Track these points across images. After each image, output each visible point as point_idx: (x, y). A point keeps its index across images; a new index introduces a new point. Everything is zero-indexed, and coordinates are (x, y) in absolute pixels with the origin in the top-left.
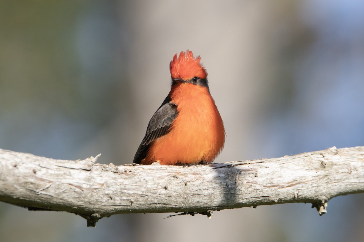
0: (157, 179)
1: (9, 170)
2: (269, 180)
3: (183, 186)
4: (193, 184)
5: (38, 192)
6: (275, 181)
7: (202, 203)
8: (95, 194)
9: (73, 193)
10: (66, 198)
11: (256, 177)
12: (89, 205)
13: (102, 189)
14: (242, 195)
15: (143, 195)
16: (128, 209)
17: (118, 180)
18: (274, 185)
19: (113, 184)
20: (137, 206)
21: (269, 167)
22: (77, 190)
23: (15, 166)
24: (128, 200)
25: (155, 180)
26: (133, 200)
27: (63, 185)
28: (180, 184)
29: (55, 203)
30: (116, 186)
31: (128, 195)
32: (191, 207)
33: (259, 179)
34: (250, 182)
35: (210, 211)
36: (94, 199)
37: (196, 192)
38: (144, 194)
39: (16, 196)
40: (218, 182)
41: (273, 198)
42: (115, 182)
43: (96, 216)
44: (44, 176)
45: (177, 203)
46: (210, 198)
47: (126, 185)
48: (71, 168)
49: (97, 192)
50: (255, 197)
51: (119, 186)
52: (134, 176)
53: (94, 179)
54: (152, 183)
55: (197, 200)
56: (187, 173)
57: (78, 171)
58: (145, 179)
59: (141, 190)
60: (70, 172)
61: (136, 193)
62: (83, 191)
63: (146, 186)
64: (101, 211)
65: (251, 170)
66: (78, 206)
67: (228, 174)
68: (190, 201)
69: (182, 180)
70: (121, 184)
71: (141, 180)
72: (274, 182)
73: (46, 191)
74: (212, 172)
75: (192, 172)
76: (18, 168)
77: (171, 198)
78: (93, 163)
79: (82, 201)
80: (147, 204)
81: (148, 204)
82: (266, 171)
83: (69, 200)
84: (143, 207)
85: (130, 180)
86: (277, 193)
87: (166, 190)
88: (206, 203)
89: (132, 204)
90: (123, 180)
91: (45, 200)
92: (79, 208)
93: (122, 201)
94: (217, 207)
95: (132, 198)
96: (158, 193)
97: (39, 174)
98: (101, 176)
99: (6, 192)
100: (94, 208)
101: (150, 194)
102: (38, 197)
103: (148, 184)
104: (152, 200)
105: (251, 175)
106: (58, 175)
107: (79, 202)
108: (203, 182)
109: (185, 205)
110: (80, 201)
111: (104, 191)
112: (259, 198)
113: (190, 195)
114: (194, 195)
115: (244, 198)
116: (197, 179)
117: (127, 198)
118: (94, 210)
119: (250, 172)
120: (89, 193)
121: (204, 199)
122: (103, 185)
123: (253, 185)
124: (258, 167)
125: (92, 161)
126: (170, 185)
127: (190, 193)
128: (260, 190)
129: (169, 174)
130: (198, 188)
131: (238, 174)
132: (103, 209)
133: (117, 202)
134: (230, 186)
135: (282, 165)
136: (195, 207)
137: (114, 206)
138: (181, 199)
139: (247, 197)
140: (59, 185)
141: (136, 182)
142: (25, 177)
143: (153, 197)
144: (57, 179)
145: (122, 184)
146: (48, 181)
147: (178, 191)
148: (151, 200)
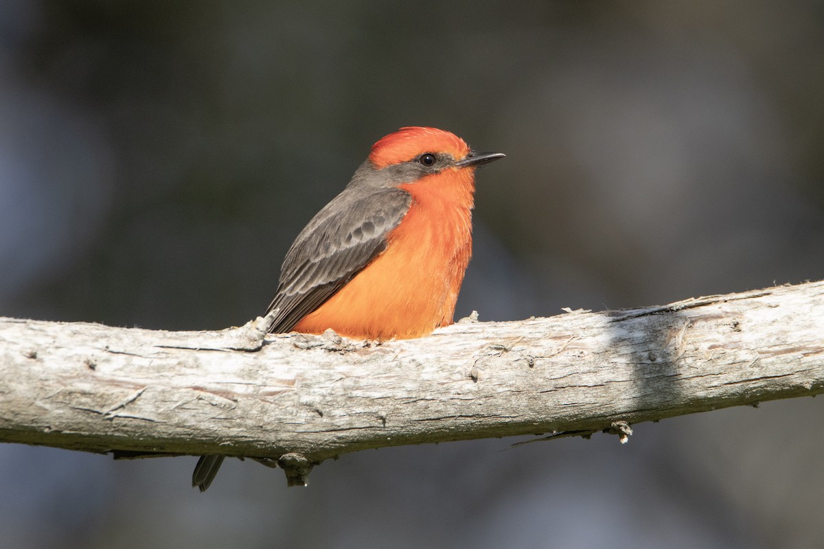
0: (449, 357)
1: (16, 366)
2: (775, 337)
3: (525, 369)
4: (553, 363)
5: (108, 414)
6: (794, 338)
7: (588, 406)
8: (273, 405)
9: (208, 409)
10: (192, 422)
11: (736, 333)
12: (261, 435)
13: (291, 393)
14: (700, 378)
15: (412, 400)
16: (377, 435)
17: (336, 367)
18: (791, 347)
19: (322, 379)
20: (402, 427)
21: (780, 304)
22: (218, 399)
23: (33, 356)
24: (369, 414)
25: (442, 359)
26: (384, 414)
27: (175, 391)
28: (515, 364)
29: (165, 436)
30: (331, 382)
31: (368, 403)
32: (559, 418)
33: (747, 337)
34: (719, 346)
35: (618, 423)
36: (273, 419)
37: (561, 382)
38: (414, 396)
39: (49, 428)
40: (625, 352)
41: (796, 380)
42: (327, 374)
43: (294, 459)
44: (118, 373)
45: (514, 412)
46: (606, 392)
47: (359, 377)
48: (201, 349)
49: (276, 402)
50: (741, 380)
51: (340, 382)
52: (382, 356)
53: (266, 369)
54: (435, 369)
55: (570, 399)
56: (538, 335)
57: (223, 354)
58: (413, 360)
59: (403, 387)
60: (196, 360)
61: (389, 395)
62: (236, 401)
63: (419, 375)
64: (302, 446)
65: (724, 315)
66: (231, 438)
67: (656, 331)
68: (550, 404)
69: (522, 355)
70: (344, 376)
71: (404, 364)
72: (790, 341)
73: (131, 410)
74: (612, 329)
75: (554, 334)
76: (41, 361)
77: (491, 400)
78: (262, 333)
79: (239, 425)
80: (427, 420)
81: (431, 419)
82: (771, 314)
83: (203, 426)
84: (420, 427)
85: (372, 367)
86: (804, 367)
87: (475, 382)
88: (597, 405)
89: (384, 422)
90: (352, 367)
91: (135, 432)
92: (237, 442)
93: (354, 418)
94: (634, 411)
95: (381, 407)
96: (453, 391)
97: (104, 370)
98: (288, 363)
99: (18, 419)
100: (279, 441)
101: (431, 394)
102: (111, 424)
103: (424, 371)
104: (440, 408)
105: (721, 329)
106: (159, 369)
107: (232, 429)
108: (581, 355)
109: (539, 413)
110: (234, 427)
111: (296, 397)
112: (754, 382)
113: (546, 389)
114: (556, 389)
115: (707, 385)
116: (564, 350)
117: (367, 410)
118: (281, 444)
119: (720, 321)
120: (254, 404)
121: (589, 395)
122: (293, 382)
123: (728, 351)
124: (748, 308)
125: (258, 329)
126: (488, 370)
127: (545, 383)
128: (750, 364)
129: (484, 342)
130: (567, 371)
131: (684, 328)
132: (305, 442)
133: (342, 422)
134: (659, 360)
135: (817, 298)
136: (571, 417)
137: (335, 430)
138: (523, 401)
139: (715, 383)
140: (163, 392)
141: (390, 370)
142: (62, 380)
143: (441, 401)
144: (157, 378)
145: (347, 377)
146: (132, 386)
147: (511, 382)
148: (436, 409)
